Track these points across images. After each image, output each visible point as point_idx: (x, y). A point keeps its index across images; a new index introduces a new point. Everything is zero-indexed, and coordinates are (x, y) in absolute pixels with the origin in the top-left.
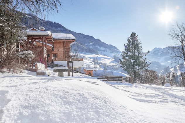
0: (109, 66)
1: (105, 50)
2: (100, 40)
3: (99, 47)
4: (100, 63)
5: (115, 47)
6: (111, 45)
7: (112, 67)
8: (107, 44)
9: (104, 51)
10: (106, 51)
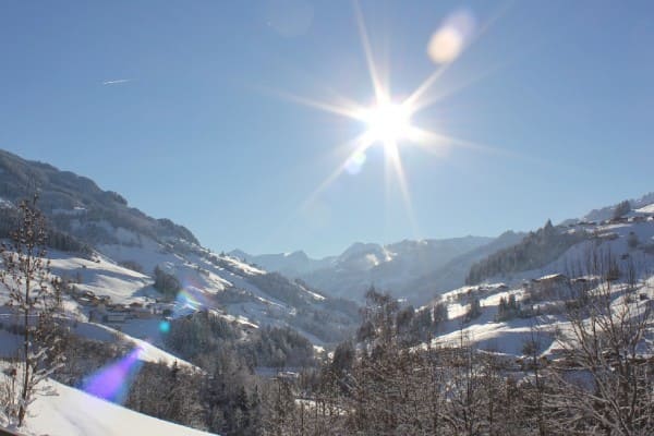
0: (118, 308)
1: (137, 242)
2: (119, 197)
3: (109, 229)
4: (84, 294)
5: (183, 232)
6: (166, 223)
7: (128, 311)
8: (148, 215)
9: (130, 245)
10: (140, 246)
